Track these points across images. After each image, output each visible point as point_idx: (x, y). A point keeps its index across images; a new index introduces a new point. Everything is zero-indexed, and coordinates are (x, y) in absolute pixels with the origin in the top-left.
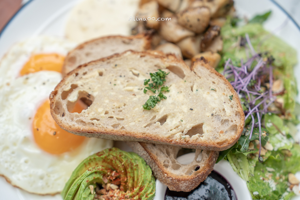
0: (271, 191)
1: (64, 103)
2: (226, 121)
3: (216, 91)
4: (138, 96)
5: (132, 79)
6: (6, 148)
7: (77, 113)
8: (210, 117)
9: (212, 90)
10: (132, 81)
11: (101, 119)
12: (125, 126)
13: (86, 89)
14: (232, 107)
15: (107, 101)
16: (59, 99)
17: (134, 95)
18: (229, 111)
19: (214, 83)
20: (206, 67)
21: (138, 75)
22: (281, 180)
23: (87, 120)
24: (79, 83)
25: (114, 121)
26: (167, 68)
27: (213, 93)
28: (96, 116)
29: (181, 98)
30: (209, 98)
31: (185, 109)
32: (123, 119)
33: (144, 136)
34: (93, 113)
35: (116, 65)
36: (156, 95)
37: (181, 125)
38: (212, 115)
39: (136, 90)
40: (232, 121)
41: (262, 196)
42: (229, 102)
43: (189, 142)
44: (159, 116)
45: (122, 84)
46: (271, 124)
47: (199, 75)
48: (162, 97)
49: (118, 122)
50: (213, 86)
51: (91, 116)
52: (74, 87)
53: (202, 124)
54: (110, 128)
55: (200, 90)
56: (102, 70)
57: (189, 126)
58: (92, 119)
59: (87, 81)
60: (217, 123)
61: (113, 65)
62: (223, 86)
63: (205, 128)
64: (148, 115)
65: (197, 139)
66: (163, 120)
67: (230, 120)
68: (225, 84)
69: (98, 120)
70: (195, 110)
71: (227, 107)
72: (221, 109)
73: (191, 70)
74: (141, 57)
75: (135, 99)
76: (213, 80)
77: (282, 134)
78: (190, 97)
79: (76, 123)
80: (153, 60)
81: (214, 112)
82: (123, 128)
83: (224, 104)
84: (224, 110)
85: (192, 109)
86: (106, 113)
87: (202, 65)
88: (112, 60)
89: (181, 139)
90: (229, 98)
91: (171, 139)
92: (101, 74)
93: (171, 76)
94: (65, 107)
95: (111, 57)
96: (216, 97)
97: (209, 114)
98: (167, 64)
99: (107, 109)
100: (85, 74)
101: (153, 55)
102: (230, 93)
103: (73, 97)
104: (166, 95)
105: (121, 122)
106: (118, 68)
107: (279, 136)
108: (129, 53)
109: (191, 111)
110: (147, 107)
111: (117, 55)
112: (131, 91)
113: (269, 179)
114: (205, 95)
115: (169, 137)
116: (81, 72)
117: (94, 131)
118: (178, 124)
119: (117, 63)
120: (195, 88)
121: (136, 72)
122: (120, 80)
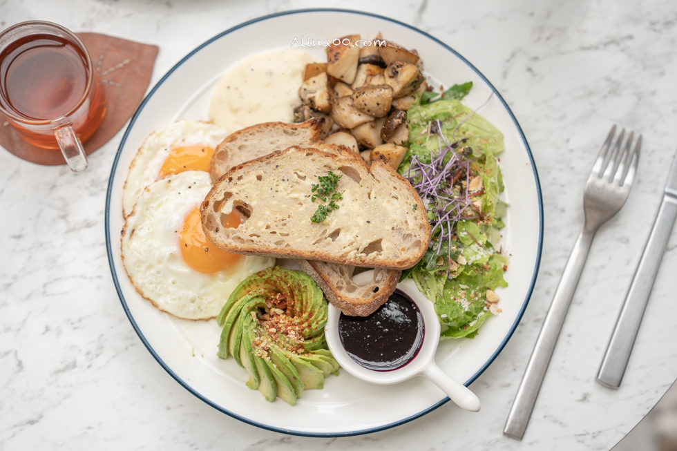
0: (463, 312)
1: (217, 216)
2: (409, 235)
3: (397, 198)
4: (304, 206)
5: (297, 183)
6: (151, 267)
7: (233, 229)
8: (391, 231)
9: (393, 197)
10: (297, 186)
11: (262, 235)
12: (290, 244)
13: (241, 198)
14: (416, 218)
15: (268, 212)
16: (211, 211)
17: (301, 204)
18: (412, 224)
19: (395, 188)
20: (386, 168)
21: (304, 178)
22: (477, 298)
23: (245, 236)
24: (234, 190)
25: (277, 237)
26: (339, 169)
27: (394, 201)
28: (255, 232)
29: (356, 207)
30: (389, 207)
31: (361, 221)
32: (288, 235)
33: (313, 255)
34: (252, 228)
35: (277, 166)
36: (326, 204)
37: (356, 241)
38: (393, 228)
39: (302, 197)
40: (416, 236)
41: (451, 319)
42: (413, 212)
43: (366, 262)
44: (330, 231)
45: (285, 190)
46: (465, 233)
47: (378, 178)
48: (333, 206)
49: (281, 238)
50: (394, 193)
51: (250, 232)
52: (228, 195)
53: (381, 240)
54: (272, 246)
55: (378, 197)
56: (261, 172)
57: (365, 243)
58: (251, 236)
59: (243, 187)
60: (398, 239)
61: (273, 166)
62: (406, 192)
63: (384, 245)
64: (317, 229)
65: (375, 258)
66: (336, 234)
67: (413, 234)
68: (408, 190)
69: (258, 236)
70: (373, 222)
71: (410, 219)
72: (403, 221)
73: (369, 171)
74: (307, 155)
75: (302, 209)
76: (395, 185)
77: (479, 244)
78: (367, 207)
79: (232, 241)
80: (321, 159)
81: (395, 224)
82: (288, 245)
83: (406, 215)
84: (406, 222)
85: (369, 222)
86: (268, 227)
87: (382, 165)
88: (272, 160)
89: (356, 257)
90: (413, 207)
91: (344, 259)
92: (259, 178)
93: (345, 179)
94: (218, 221)
95: (272, 156)
96: (398, 206)
97: (389, 228)
98: (340, 165)
99: (269, 223)
100: (240, 178)
101: (323, 152)
102: (414, 201)
103: (228, 208)
104: (338, 203)
105: (285, 238)
106: (279, 169)
107: (475, 247)
108: (293, 150)
109: (367, 224)
110: (316, 220)
111: (278, 153)
112: (296, 199)
113: (461, 298)
114: (384, 204)
115: (342, 256)
116: (235, 176)
117: (254, 249)
118: (353, 240)
119: (278, 163)
120: (372, 196)
121: (302, 174)
122: (282, 186)
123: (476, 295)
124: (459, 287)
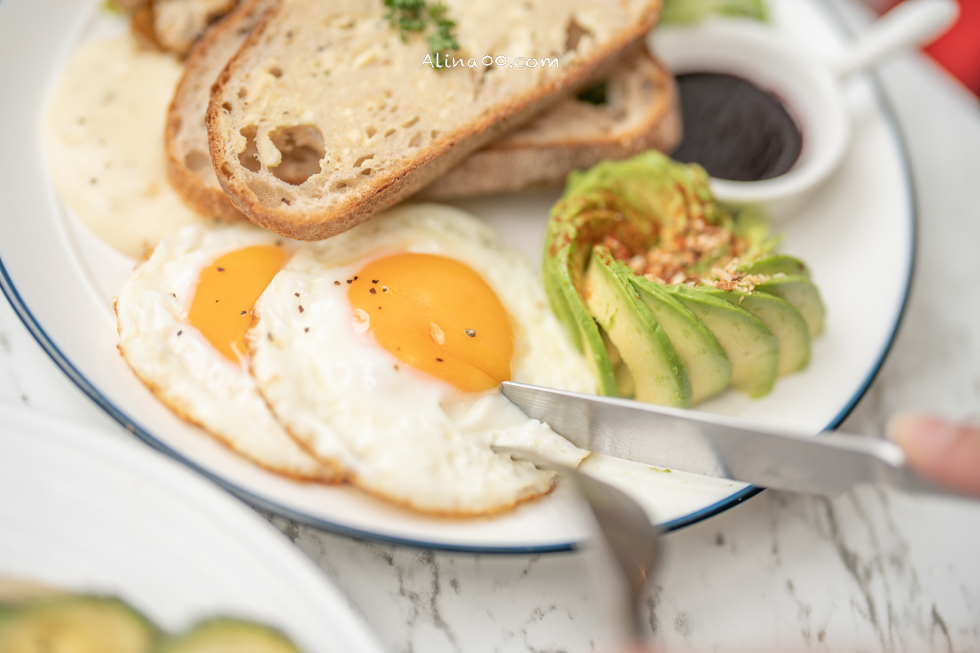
1: (265, 176)
4: (398, 60)
5: (349, 38)
7: (315, 176)
11: (374, 150)
12: (436, 127)
13: (277, 121)
15: (348, 112)
16: (247, 175)
17: (387, 63)
21: (351, 26)
23: (348, 172)
24: (250, 118)
25: (404, 135)
28: (358, 153)
32: (416, 120)
33: (492, 116)
34: (346, 152)
35: (290, 35)
37: (540, 44)
45: (339, 60)
49: (413, 131)
51: (348, 160)
52: (250, 134)
53: (574, 18)
54: (412, 154)
56: (271, 63)
58: (358, 163)
59: (264, 104)
61: (281, 39)
64: (457, 78)
65: (592, 48)
69: (371, 157)
75: (398, 68)
79: (336, 195)
82: (434, 134)
86: (371, 133)
89: (565, 68)
92: (277, 73)
94: (274, 182)
95: (263, 23)
99: (366, 125)
100: (242, 94)
103: (269, 154)
104: (449, 17)
105: (417, 127)
106: (299, 39)
111: (271, 11)
112: (372, 62)
115: (541, 84)
116: (229, 94)
117: (387, 180)
118: (531, 46)
119: (287, 26)
121: (345, 20)
122: (328, 58)
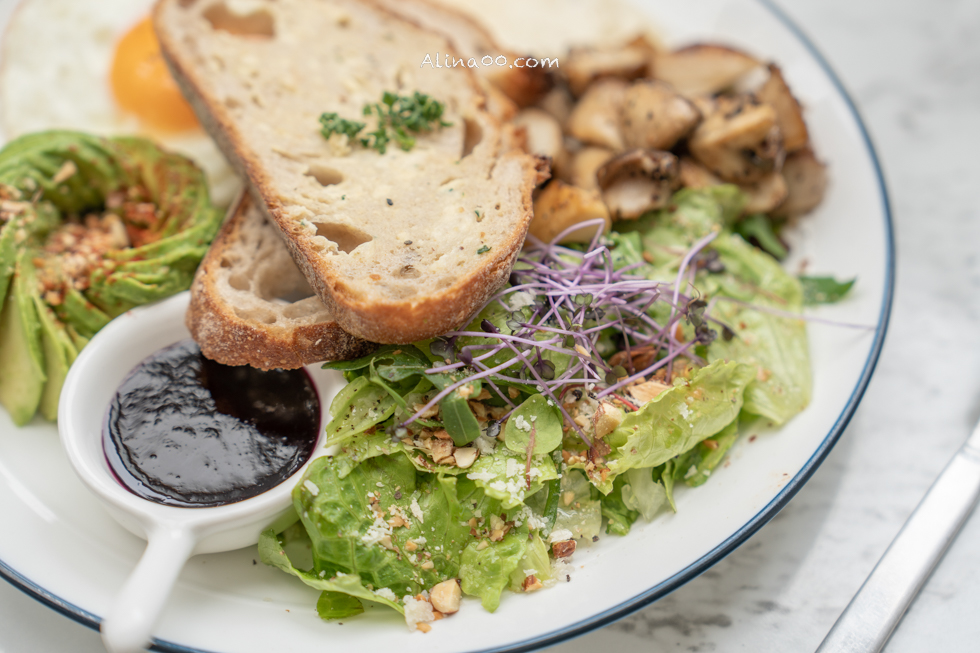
0: (355, 533)
3: (479, 220)
4: (345, 106)
8: (400, 242)
9: (476, 213)
14: (460, 263)
15: (285, 63)
18: (443, 263)
19: (498, 206)
22: (413, 559)
25: (242, 95)
26: (465, 120)
27: (470, 219)
29: (407, 175)
30: (449, 218)
31: (382, 192)
32: (261, 107)
34: (230, 53)
35: (389, 38)
37: (332, 204)
38: (408, 243)
39: (359, 97)
42: (469, 253)
43: (299, 237)
44: (323, 161)
46: (527, 425)
47: (495, 174)
48: (380, 145)
50: (486, 210)
53: (370, 239)
54: (217, 97)
55: (457, 195)
56: (357, 20)
57: (338, 218)
60: (392, 261)
61: (384, 31)
62: (504, 224)
63: (362, 249)
64: (310, 143)
67: (423, 277)
68: (513, 225)
69: (222, 69)
70: (394, 210)
71: (452, 257)
72: (438, 250)
73: (495, 156)
76: (503, 203)
77: (528, 470)
78: (421, 189)
80: (461, 86)
81: (420, 242)
82: (239, 117)
83: (455, 248)
84: (440, 255)
85: (390, 203)
86: (255, 75)
87: (526, 166)
89: (298, 218)
90: (481, 246)
91: (278, 204)
92: (344, 24)
95: (403, 18)
96: (464, 227)
97: (404, 236)
99: (264, 73)
102: (497, 242)
104: (392, 150)
105: (251, 106)
106: (384, 45)
107: (514, 467)
108: (440, 43)
109: (385, 203)
111: (416, 25)
113: (386, 518)
114: (450, 208)
115: (281, 199)
118: (331, 197)
119: (398, 35)
120: (452, 185)
123: (420, 553)
124: (409, 503)
